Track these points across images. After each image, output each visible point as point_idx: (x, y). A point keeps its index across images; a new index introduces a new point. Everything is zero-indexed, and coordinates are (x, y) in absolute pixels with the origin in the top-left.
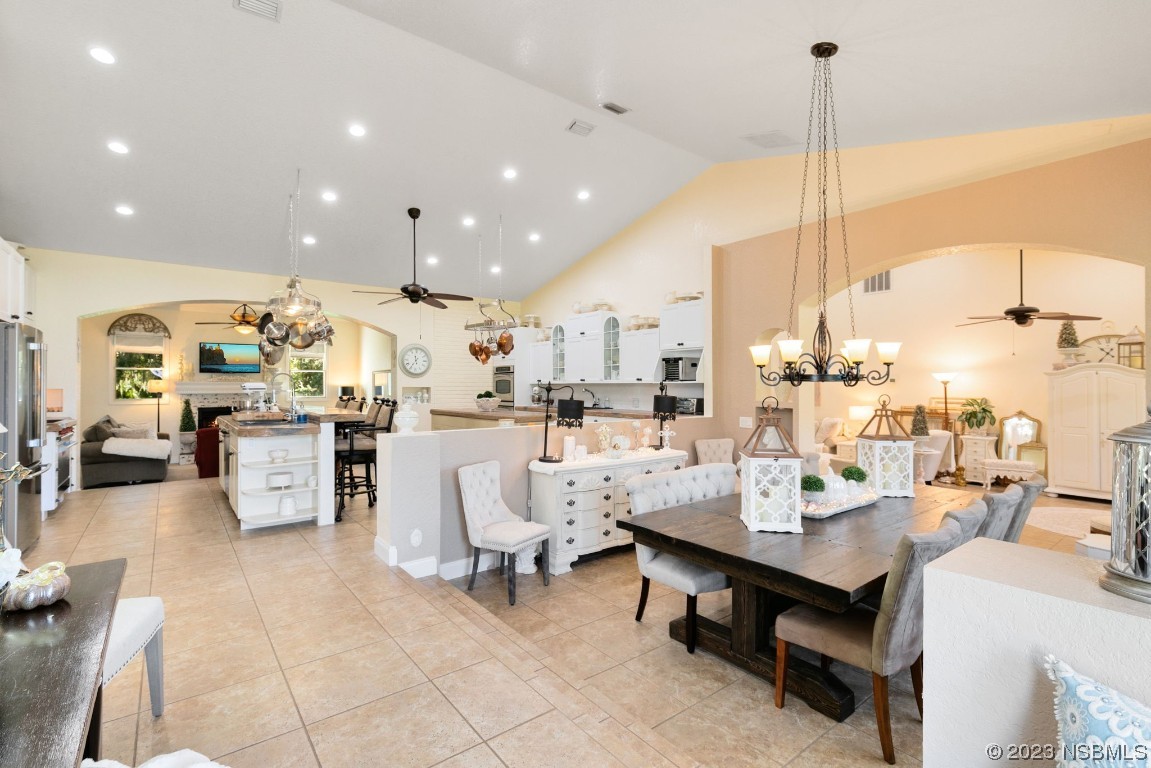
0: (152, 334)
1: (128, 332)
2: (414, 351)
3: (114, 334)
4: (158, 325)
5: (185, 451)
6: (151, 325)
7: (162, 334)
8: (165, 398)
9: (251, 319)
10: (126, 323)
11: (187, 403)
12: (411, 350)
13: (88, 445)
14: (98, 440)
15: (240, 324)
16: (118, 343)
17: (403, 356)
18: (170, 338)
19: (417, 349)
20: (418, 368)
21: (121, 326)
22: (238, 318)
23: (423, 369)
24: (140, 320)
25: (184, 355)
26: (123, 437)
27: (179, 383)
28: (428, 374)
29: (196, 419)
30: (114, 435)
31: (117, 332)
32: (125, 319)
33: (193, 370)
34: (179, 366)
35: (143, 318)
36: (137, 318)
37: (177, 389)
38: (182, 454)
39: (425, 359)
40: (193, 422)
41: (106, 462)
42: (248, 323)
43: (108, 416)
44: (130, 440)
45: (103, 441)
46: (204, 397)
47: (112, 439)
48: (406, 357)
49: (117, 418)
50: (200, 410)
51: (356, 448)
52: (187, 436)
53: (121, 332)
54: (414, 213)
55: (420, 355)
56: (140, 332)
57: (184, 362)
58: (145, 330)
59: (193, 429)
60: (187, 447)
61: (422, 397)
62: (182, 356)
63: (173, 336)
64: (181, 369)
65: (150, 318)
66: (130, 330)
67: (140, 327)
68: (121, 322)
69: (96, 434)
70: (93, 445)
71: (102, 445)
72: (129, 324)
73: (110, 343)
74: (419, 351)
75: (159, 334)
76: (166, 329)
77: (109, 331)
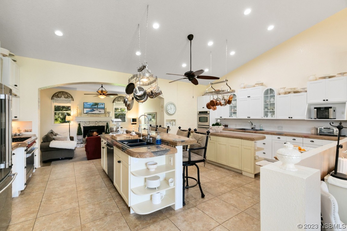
0: (67, 99)
1: (58, 98)
2: (170, 105)
3: (54, 99)
4: (69, 96)
5: (79, 143)
6: (67, 96)
7: (70, 99)
8: (72, 123)
9: (104, 93)
10: (58, 95)
11: (79, 125)
12: (169, 104)
13: (44, 144)
14: (48, 142)
15: (101, 94)
16: (55, 102)
17: (167, 107)
18: (73, 100)
19: (171, 104)
20: (171, 112)
21: (56, 96)
22: (100, 92)
23: (173, 112)
24: (63, 94)
25: (78, 107)
26: (57, 140)
27: (77, 117)
28: (175, 114)
29: (82, 131)
30: (54, 139)
31: (55, 98)
32: (57, 93)
33: (81, 112)
34: (77, 111)
35: (64, 93)
36: (62, 93)
37: (76, 120)
38: (78, 144)
39: (174, 108)
40: (82, 132)
41: (51, 151)
42: (104, 94)
43: (52, 130)
44: (60, 141)
45: (50, 142)
46: (85, 122)
47: (53, 141)
48: (168, 107)
49: (55, 131)
50: (84, 127)
51: (192, 160)
52: (79, 137)
53: (56, 98)
54: (190, 37)
55: (172, 106)
56: (63, 98)
57: (78, 109)
58: (65, 97)
59: (82, 135)
60: (80, 141)
61: (172, 124)
62: (77, 107)
63: (74, 100)
64: (77, 112)
65: (67, 93)
66: (59, 98)
67: (63, 96)
68: (56, 95)
69: (47, 139)
70: (46, 144)
71: (49, 144)
72: (59, 95)
73: (52, 102)
74: (172, 105)
75: (69, 99)
76: (72, 97)
77: (52, 98)
